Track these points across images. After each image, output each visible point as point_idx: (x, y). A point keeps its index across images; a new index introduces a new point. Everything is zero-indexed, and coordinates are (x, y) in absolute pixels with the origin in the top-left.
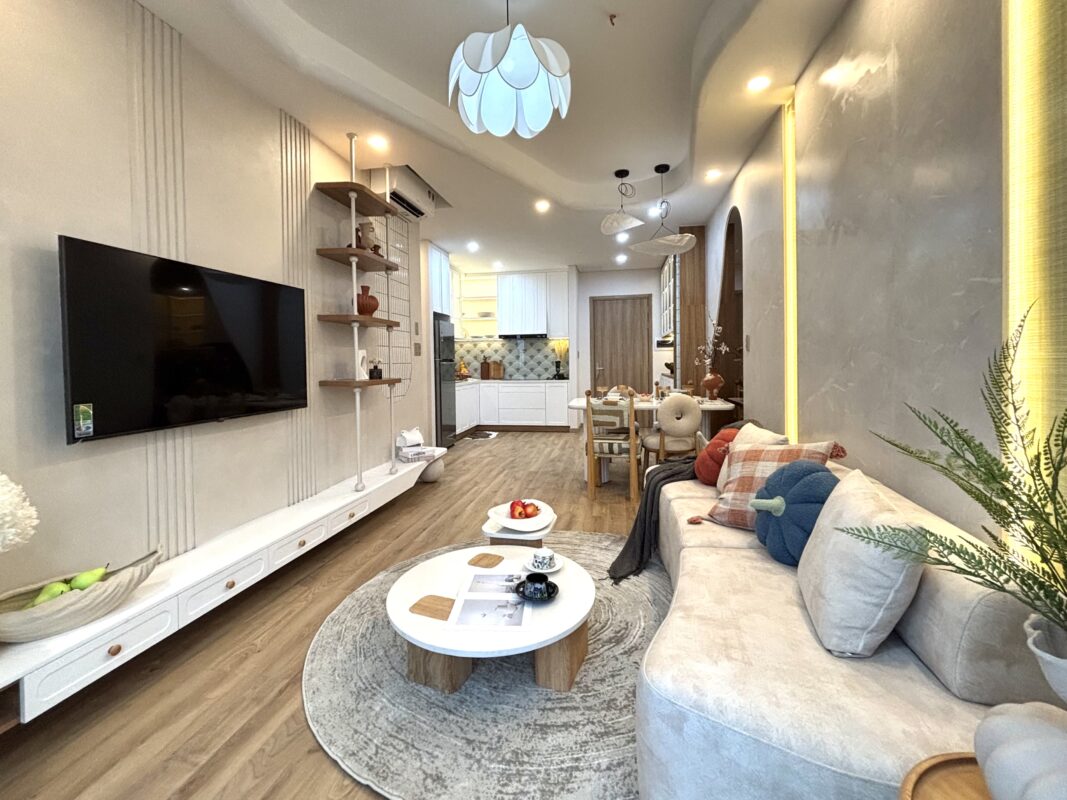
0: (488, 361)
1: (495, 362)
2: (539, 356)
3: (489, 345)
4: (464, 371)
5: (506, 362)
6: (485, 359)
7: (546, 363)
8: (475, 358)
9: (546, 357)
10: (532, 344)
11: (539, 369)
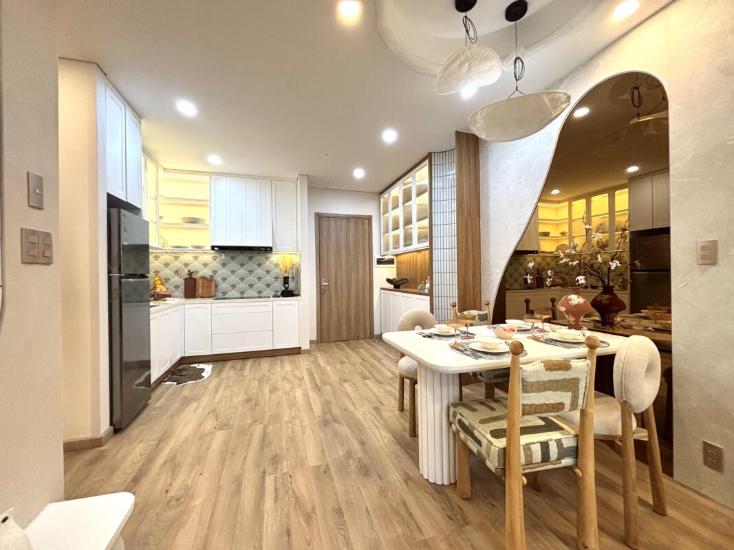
0: (194, 276)
1: (203, 278)
2: (260, 271)
3: (196, 258)
4: (161, 289)
5: (218, 278)
6: (190, 273)
7: (269, 278)
8: (177, 272)
9: (268, 272)
10: (251, 258)
11: (260, 285)
